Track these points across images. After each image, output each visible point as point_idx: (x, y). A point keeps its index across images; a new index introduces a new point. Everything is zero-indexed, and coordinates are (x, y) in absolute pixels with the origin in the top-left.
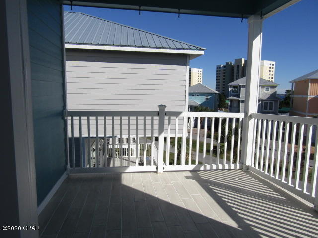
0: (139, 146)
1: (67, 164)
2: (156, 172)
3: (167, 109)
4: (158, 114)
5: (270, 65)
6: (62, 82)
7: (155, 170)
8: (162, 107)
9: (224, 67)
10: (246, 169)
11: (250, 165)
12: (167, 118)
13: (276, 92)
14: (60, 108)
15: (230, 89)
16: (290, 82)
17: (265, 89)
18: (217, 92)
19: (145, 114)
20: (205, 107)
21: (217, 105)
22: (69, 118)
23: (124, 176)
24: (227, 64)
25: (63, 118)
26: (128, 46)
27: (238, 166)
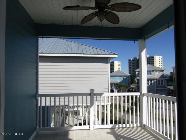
0: (83, 109)
1: (37, 125)
2: (89, 130)
3: (95, 92)
4: (90, 94)
5: (160, 58)
6: (36, 78)
7: (89, 128)
8: (92, 90)
9: (133, 60)
10: (143, 127)
11: (146, 124)
12: (95, 97)
13: (164, 74)
14: (34, 92)
15: (137, 73)
16: (171, 68)
17: (157, 72)
18: (129, 75)
19: (82, 95)
20: (122, 84)
21: (130, 83)
22: (39, 98)
23: (70, 132)
24: (135, 58)
25: (36, 99)
26: (75, 54)
27: (139, 125)
